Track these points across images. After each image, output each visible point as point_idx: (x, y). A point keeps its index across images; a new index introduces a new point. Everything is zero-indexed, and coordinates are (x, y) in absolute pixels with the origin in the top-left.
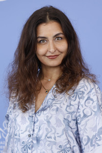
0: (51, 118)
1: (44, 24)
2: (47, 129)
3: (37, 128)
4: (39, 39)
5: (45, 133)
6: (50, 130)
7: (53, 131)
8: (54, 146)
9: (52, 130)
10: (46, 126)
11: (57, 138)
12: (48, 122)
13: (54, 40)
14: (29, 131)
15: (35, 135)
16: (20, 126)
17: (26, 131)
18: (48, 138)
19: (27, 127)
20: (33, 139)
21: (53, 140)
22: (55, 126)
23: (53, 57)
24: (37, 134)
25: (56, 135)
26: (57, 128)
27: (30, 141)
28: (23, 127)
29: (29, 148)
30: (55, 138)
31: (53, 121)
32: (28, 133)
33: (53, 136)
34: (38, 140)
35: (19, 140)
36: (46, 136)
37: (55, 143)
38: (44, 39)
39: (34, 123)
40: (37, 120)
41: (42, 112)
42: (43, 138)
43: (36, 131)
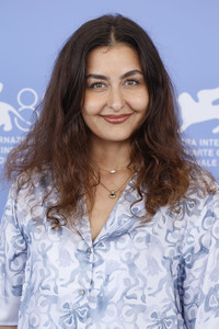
0: (137, 256)
1: (104, 49)
2: (126, 281)
3: (101, 277)
5: (122, 288)
6: (133, 282)
7: (141, 284)
8: (140, 315)
9: (137, 283)
10: (126, 274)
11: (148, 298)
12: (132, 265)
13: (122, 84)
14: (80, 283)
15: (95, 293)
16: (56, 271)
17: (72, 281)
18: (128, 298)
19: (74, 273)
20: (90, 299)
21: (138, 302)
22: (145, 273)
23: (116, 121)
24: (102, 291)
25: (147, 292)
26: (149, 278)
27: (82, 303)
28: (65, 273)
29: (81, 319)
30: (143, 298)
31: (141, 263)
32: (76, 286)
33: (139, 294)
34: (102, 303)
35: (55, 300)
36: (124, 294)
37: (143, 309)
39: (94, 266)
40: (101, 261)
41: (112, 243)
42: (116, 298)
43: (98, 284)
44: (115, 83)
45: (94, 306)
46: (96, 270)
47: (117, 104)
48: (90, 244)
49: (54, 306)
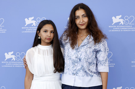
0: (87, 51)
2: (85, 55)
3: (80, 54)
4: (76, 17)
5: (84, 57)
6: (86, 56)
9: (87, 56)
10: (85, 54)
12: (86, 52)
13: (82, 17)
14: (76, 55)
15: (79, 57)
16: (71, 53)
17: (74, 55)
18: (85, 59)
19: (75, 53)
20: (78, 59)
22: (89, 54)
23: (82, 25)
24: (80, 57)
27: (76, 60)
28: (73, 53)
29: (76, 63)
31: (88, 52)
32: (75, 56)
33: (87, 58)
34: (80, 60)
35: (71, 59)
36: (84, 58)
37: (87, 61)
38: (78, 17)
39: (78, 52)
40: (80, 51)
41: (82, 47)
42: (82, 59)
43: (79, 56)
44: (81, 17)
45: (78, 60)
46: (79, 53)
47: (81, 21)
48: (78, 47)
49: (70, 60)
